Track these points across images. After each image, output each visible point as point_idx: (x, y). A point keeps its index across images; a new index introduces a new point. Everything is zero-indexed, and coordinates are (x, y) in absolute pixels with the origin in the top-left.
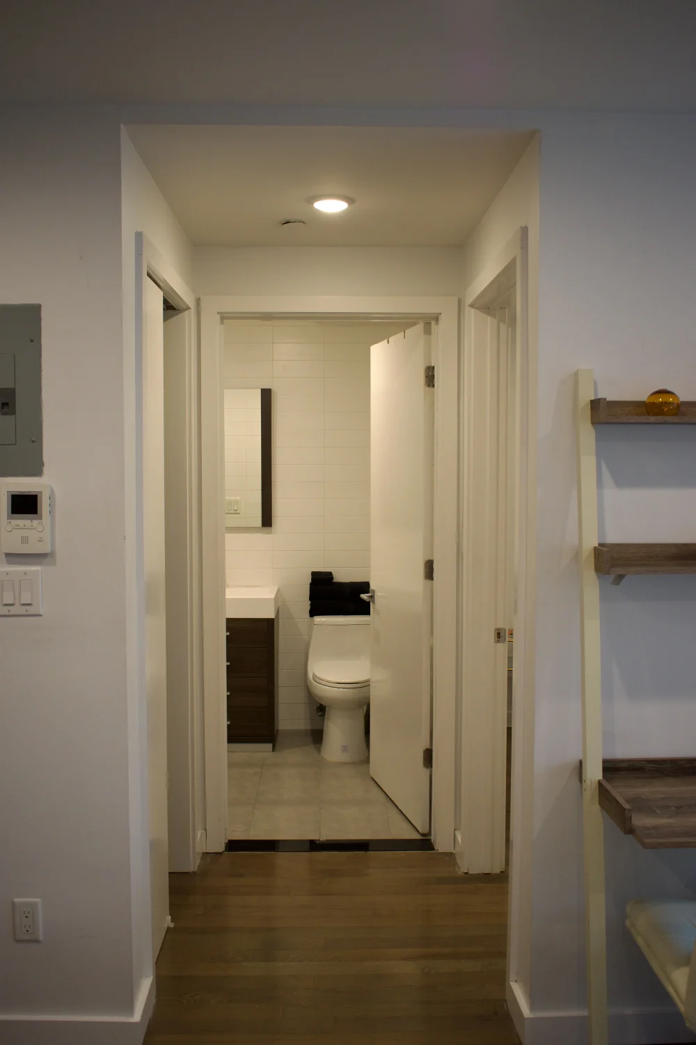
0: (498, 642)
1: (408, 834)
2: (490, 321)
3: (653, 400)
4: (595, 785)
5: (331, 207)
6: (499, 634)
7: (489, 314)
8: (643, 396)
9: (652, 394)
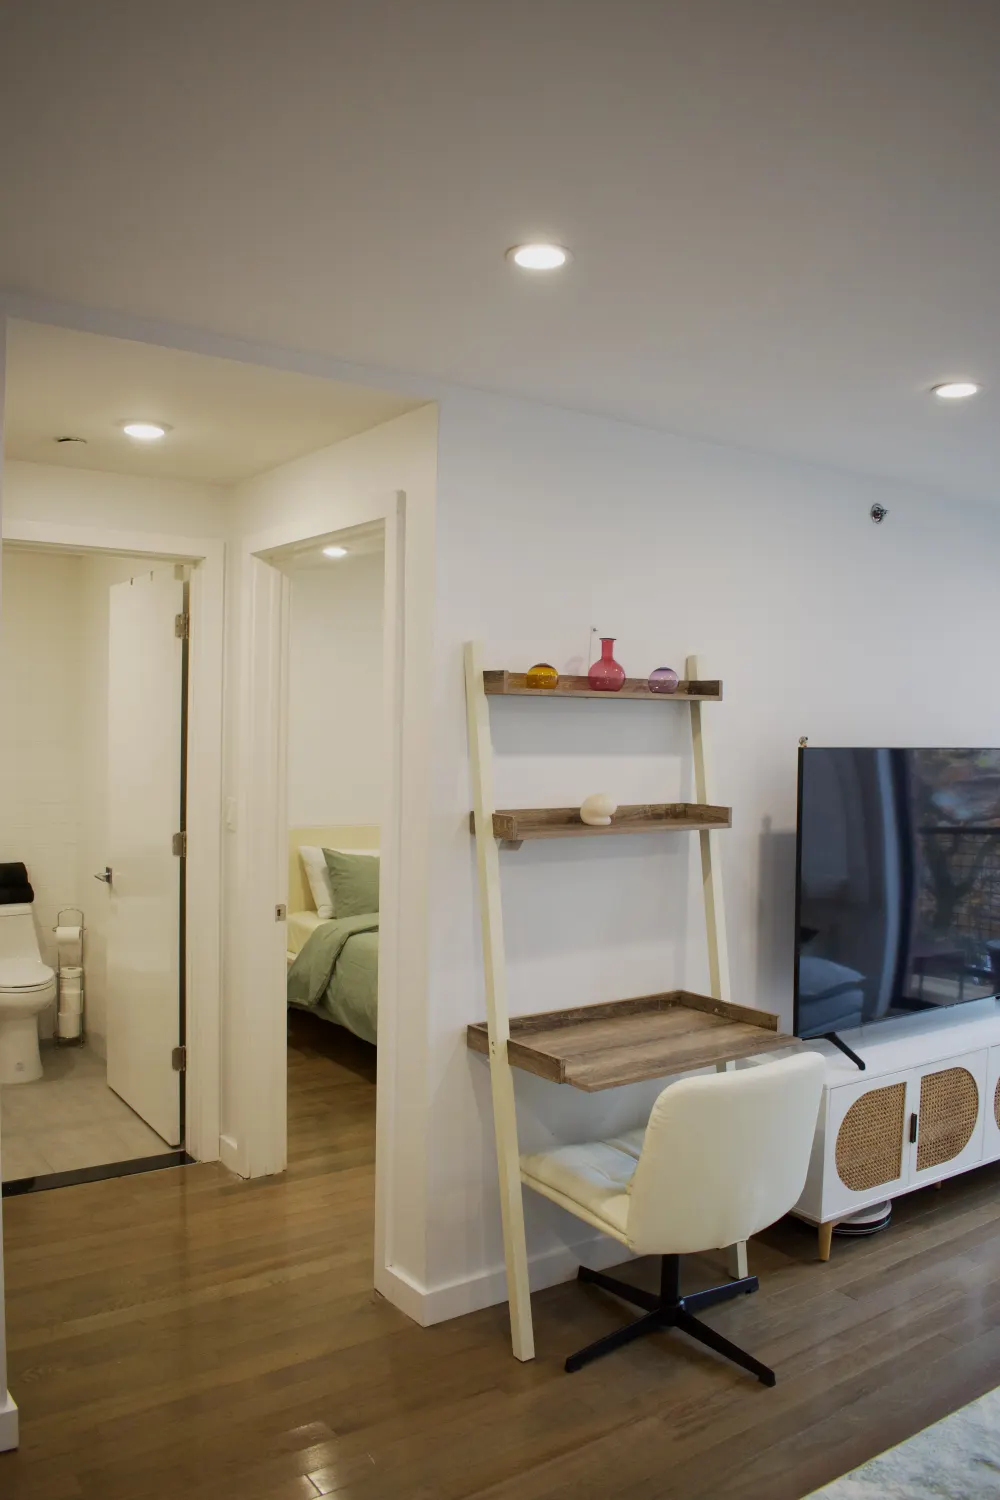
0: (279, 920)
1: (155, 1149)
2: (272, 573)
3: (535, 672)
4: (505, 1046)
5: (144, 432)
6: (279, 911)
7: (271, 565)
8: (524, 668)
9: (537, 666)
